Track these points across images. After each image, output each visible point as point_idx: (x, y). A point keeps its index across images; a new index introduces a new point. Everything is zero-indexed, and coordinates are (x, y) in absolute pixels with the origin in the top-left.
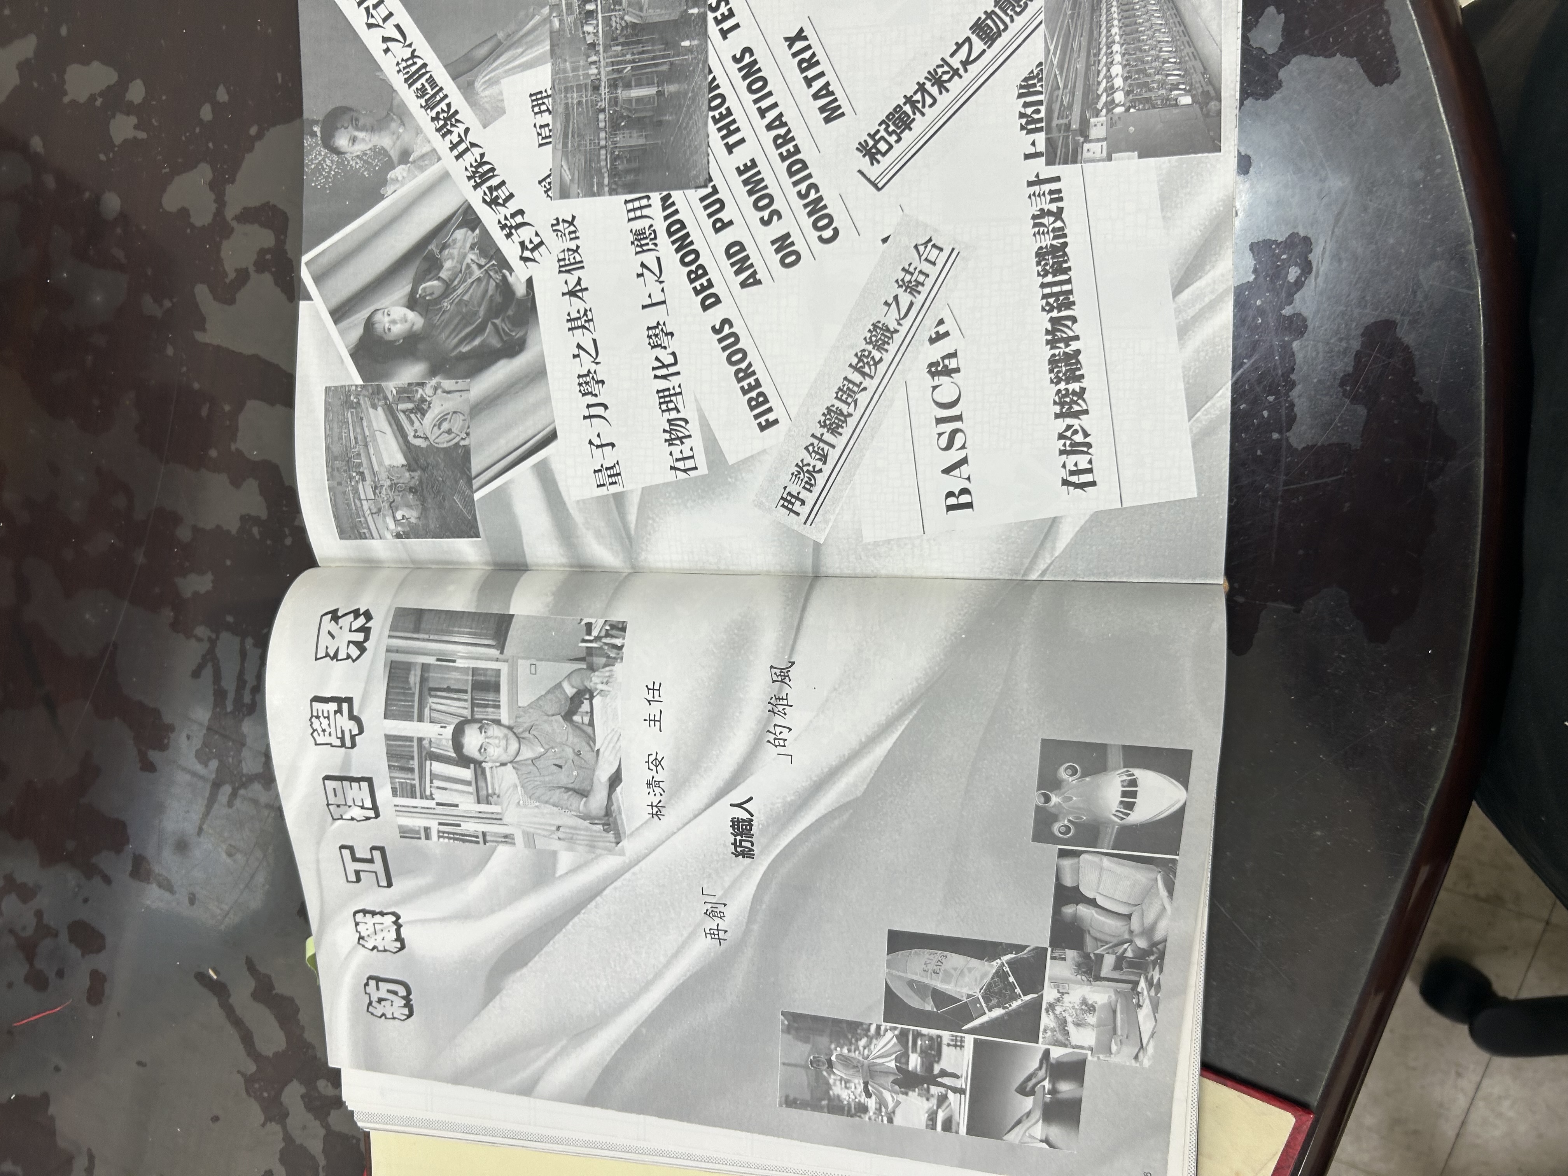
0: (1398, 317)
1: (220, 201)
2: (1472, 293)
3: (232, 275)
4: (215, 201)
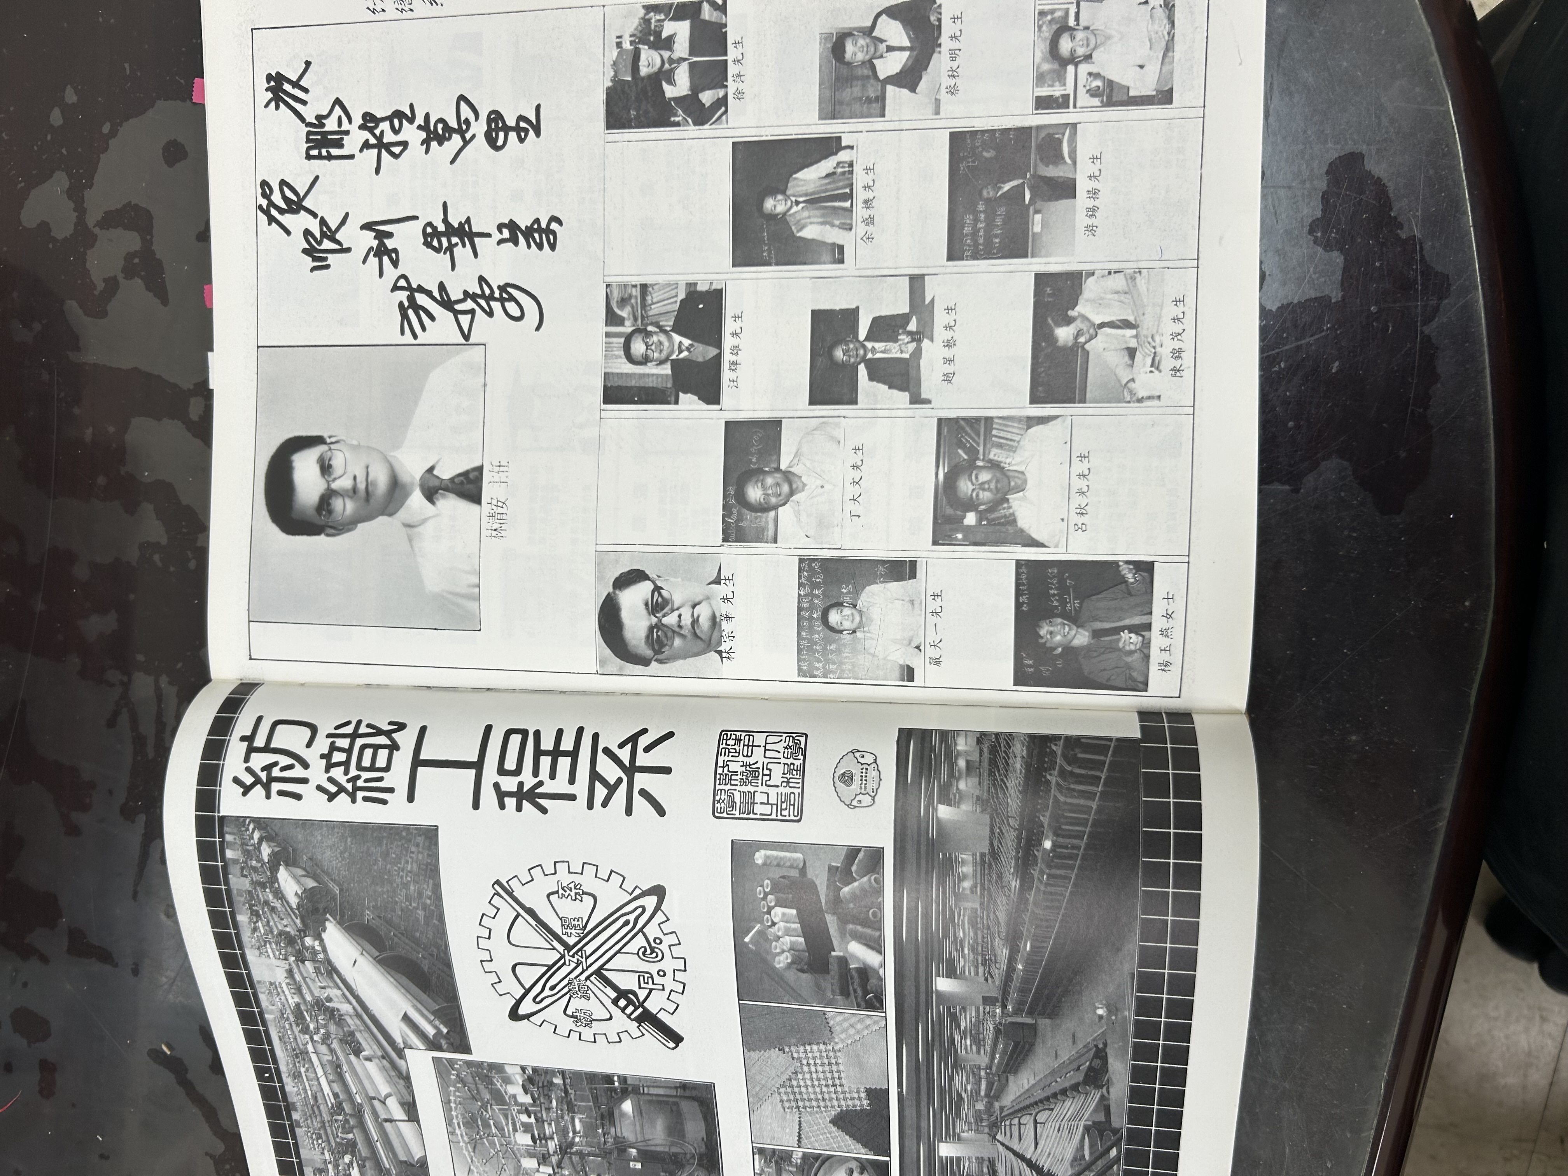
0: (1363, 148)
1: (81, 210)
2: (1442, 109)
3: (101, 286)
4: (75, 210)
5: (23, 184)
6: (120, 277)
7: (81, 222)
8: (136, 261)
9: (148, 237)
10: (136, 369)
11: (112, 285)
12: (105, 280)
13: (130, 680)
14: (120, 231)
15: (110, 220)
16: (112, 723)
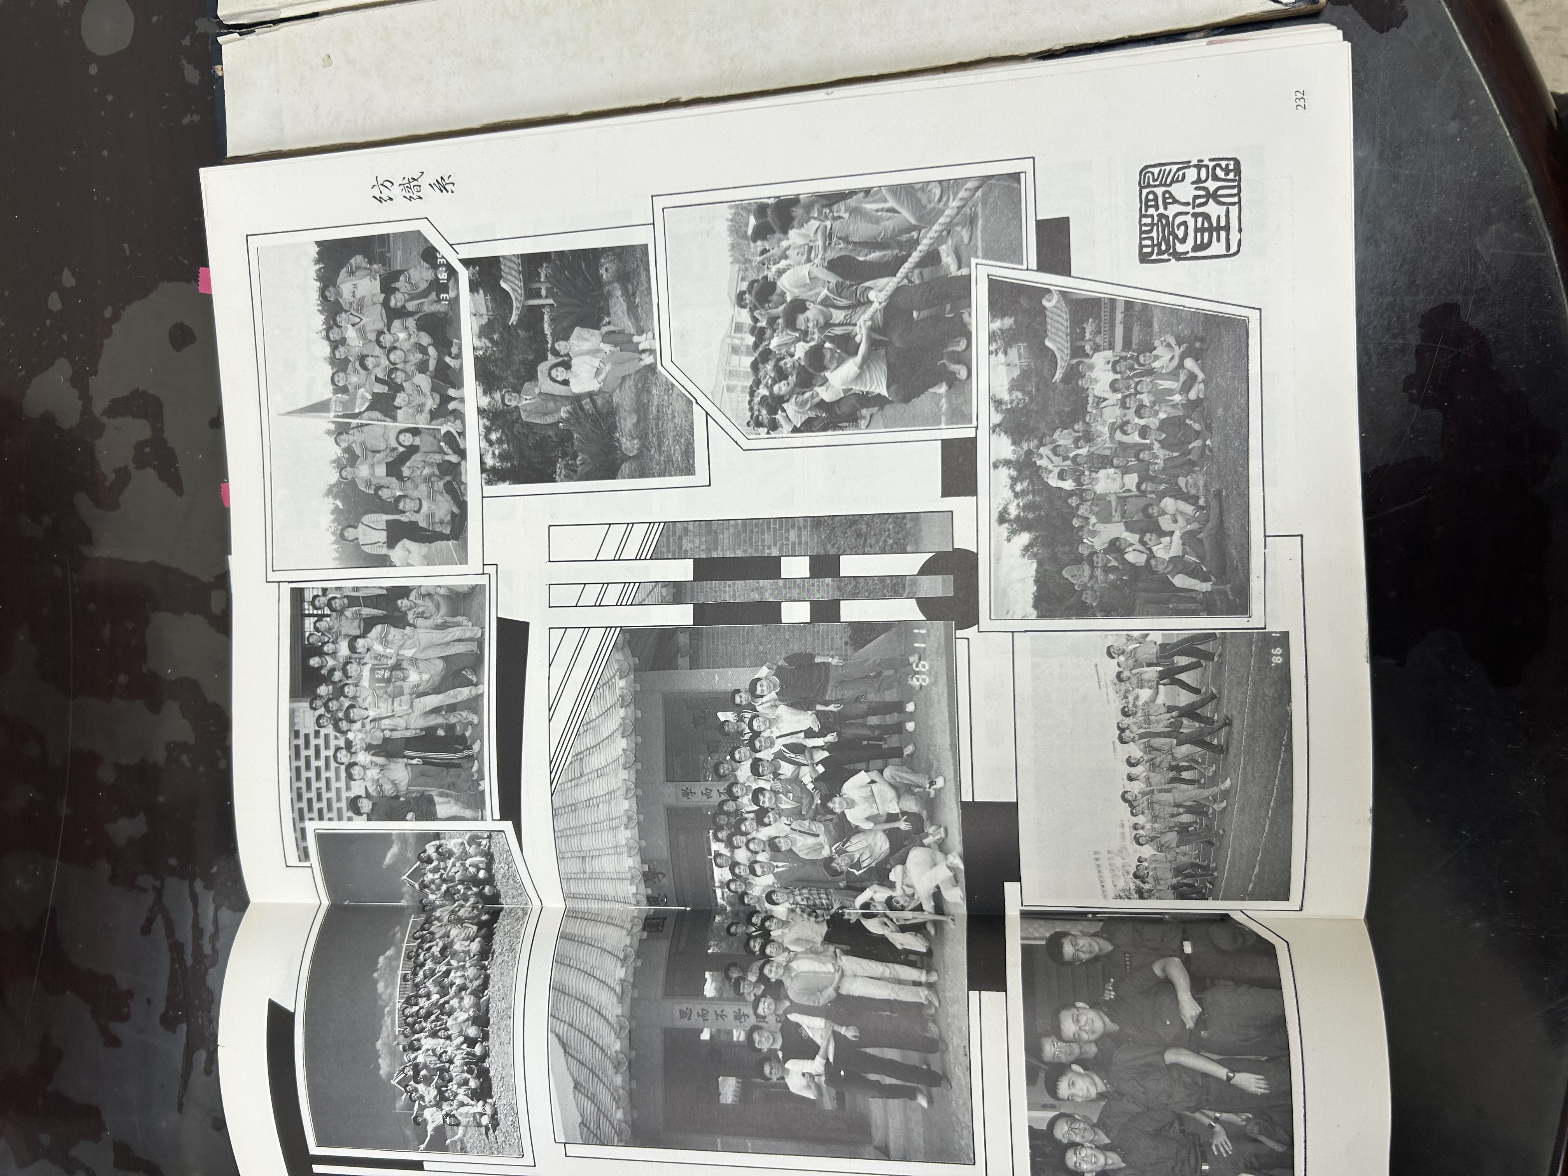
5: (23, 372)
6: (132, 467)
7: (86, 410)
8: (147, 450)
9: (159, 425)
10: (153, 563)
11: (123, 475)
12: (115, 471)
13: (163, 886)
14: (129, 419)
15: (117, 408)
16: (146, 930)
